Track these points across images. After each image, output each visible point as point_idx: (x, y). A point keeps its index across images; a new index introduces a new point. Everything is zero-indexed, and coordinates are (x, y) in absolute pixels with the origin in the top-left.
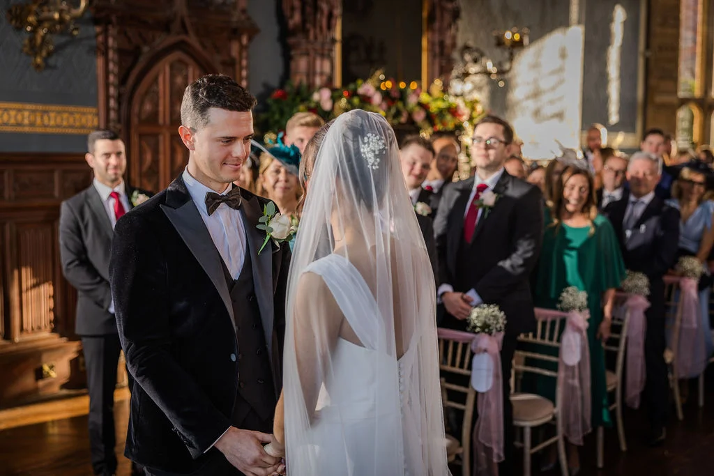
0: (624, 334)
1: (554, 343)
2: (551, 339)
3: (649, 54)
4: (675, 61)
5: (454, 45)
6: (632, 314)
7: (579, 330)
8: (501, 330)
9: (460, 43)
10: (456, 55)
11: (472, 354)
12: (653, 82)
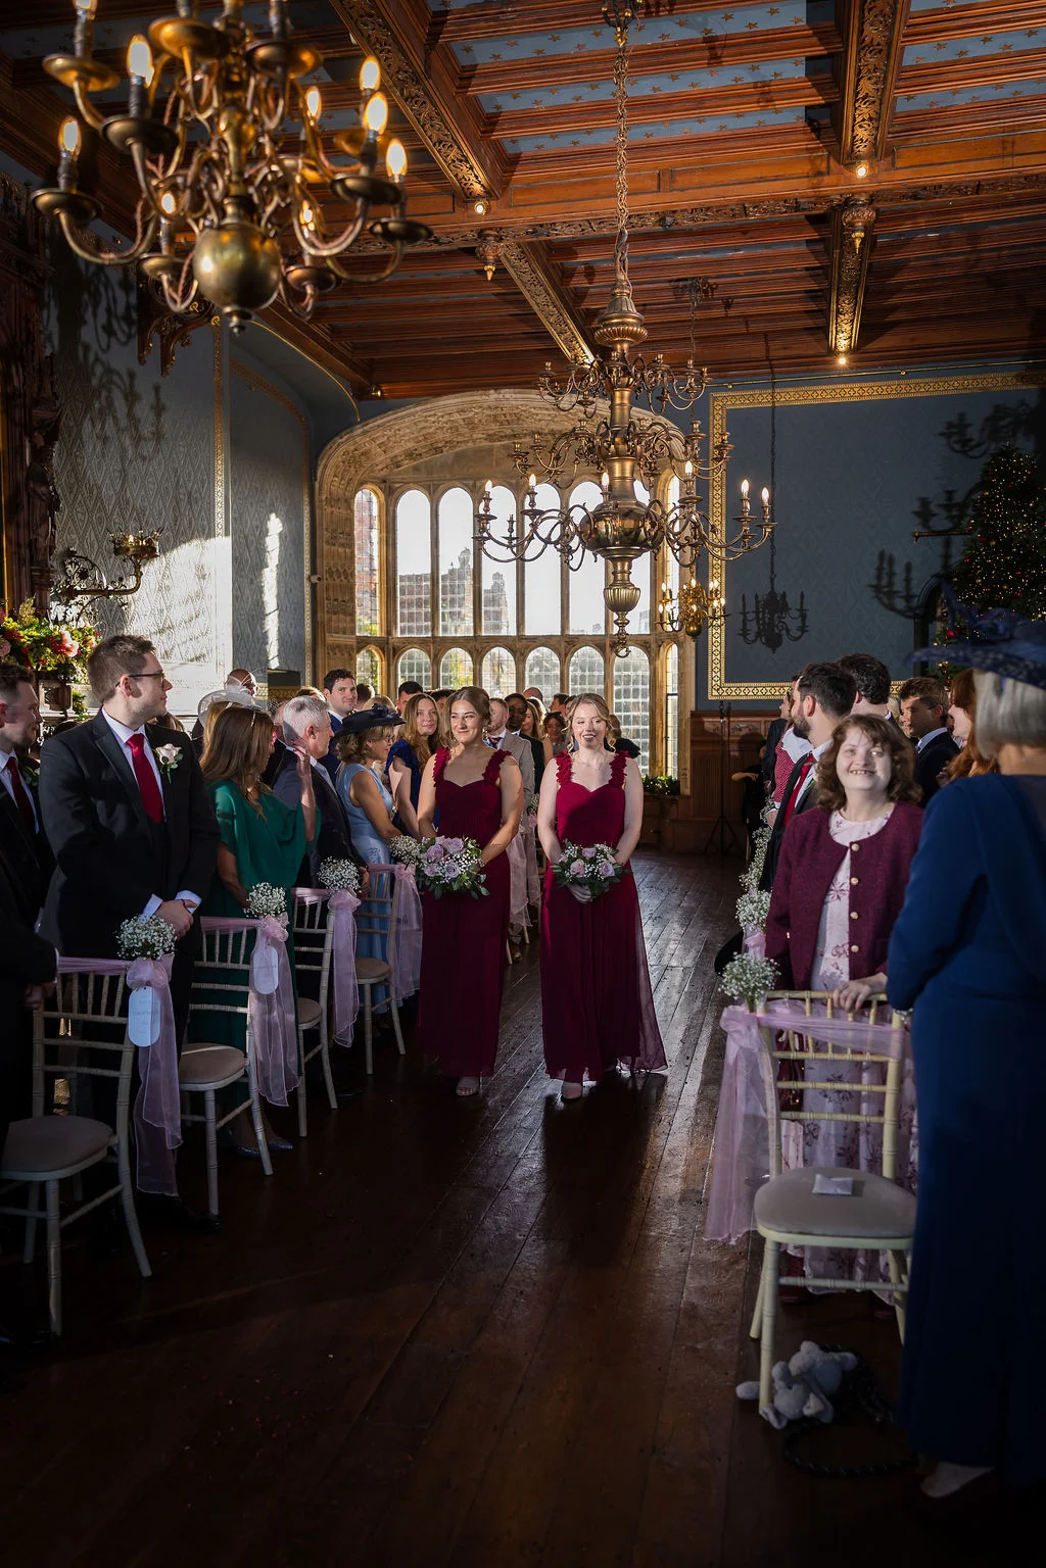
0: (328, 946)
1: (242, 966)
2: (235, 960)
3: (314, 579)
4: (350, 590)
5: (52, 548)
6: (337, 916)
7: (274, 942)
8: (170, 951)
9: (59, 549)
10: (54, 563)
11: (127, 991)
12: (323, 616)
